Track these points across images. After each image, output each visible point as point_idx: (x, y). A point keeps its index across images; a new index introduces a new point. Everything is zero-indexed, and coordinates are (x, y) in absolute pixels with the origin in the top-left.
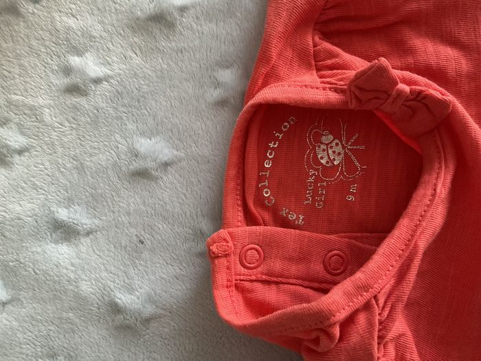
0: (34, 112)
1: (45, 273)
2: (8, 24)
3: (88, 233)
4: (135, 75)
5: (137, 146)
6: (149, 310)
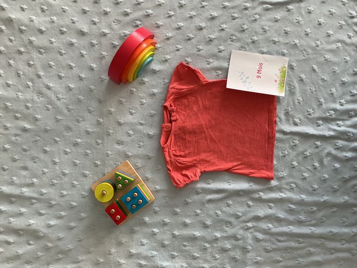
0: (136, 108)
1: (139, 130)
2: (132, 95)
4: (150, 102)
5: (151, 112)
6: (154, 134)
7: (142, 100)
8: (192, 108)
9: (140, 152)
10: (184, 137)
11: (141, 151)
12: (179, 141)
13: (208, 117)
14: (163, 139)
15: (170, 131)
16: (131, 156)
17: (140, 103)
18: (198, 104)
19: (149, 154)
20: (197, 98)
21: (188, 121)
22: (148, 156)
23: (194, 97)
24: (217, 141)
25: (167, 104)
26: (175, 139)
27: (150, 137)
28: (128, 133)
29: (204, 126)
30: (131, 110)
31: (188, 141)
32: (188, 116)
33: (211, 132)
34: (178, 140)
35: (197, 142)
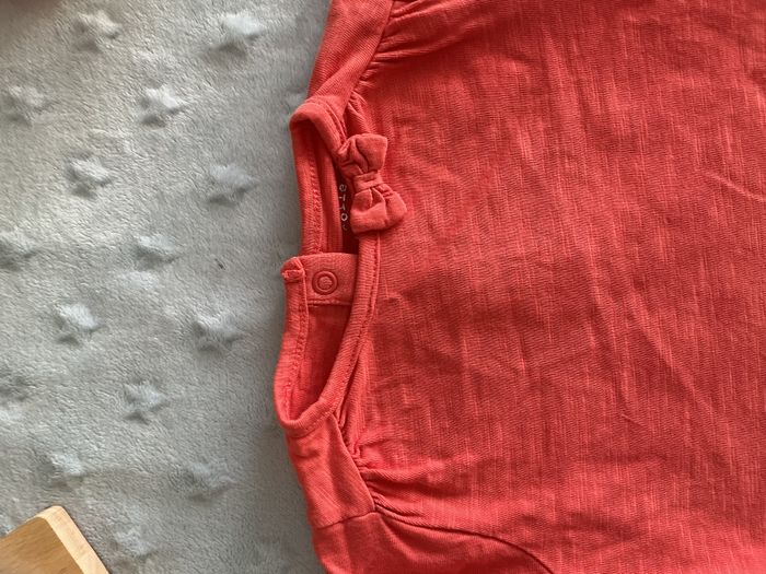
0: (115, 144)
1: (130, 299)
2: (87, 60)
3: (170, 261)
4: (210, 104)
5: (214, 173)
6: (231, 330)
7: (152, 93)
8: (507, 137)
9: (136, 455)
10: (446, 349)
11: (148, 448)
12: (409, 380)
13: (625, 205)
14: (292, 365)
15: (345, 309)
16: (80, 478)
17: (137, 113)
18: (549, 110)
19: (200, 469)
20: (539, 64)
21: (476, 235)
22: (191, 479)
23: (519, 58)
24: (688, 381)
25: (323, 107)
26: (384, 366)
27: (207, 346)
28: (60, 322)
29: (595, 273)
30: (79, 165)
31: (478, 378)
32: (473, 196)
33: (644, 319)
34: (403, 370)
35: (541, 385)
